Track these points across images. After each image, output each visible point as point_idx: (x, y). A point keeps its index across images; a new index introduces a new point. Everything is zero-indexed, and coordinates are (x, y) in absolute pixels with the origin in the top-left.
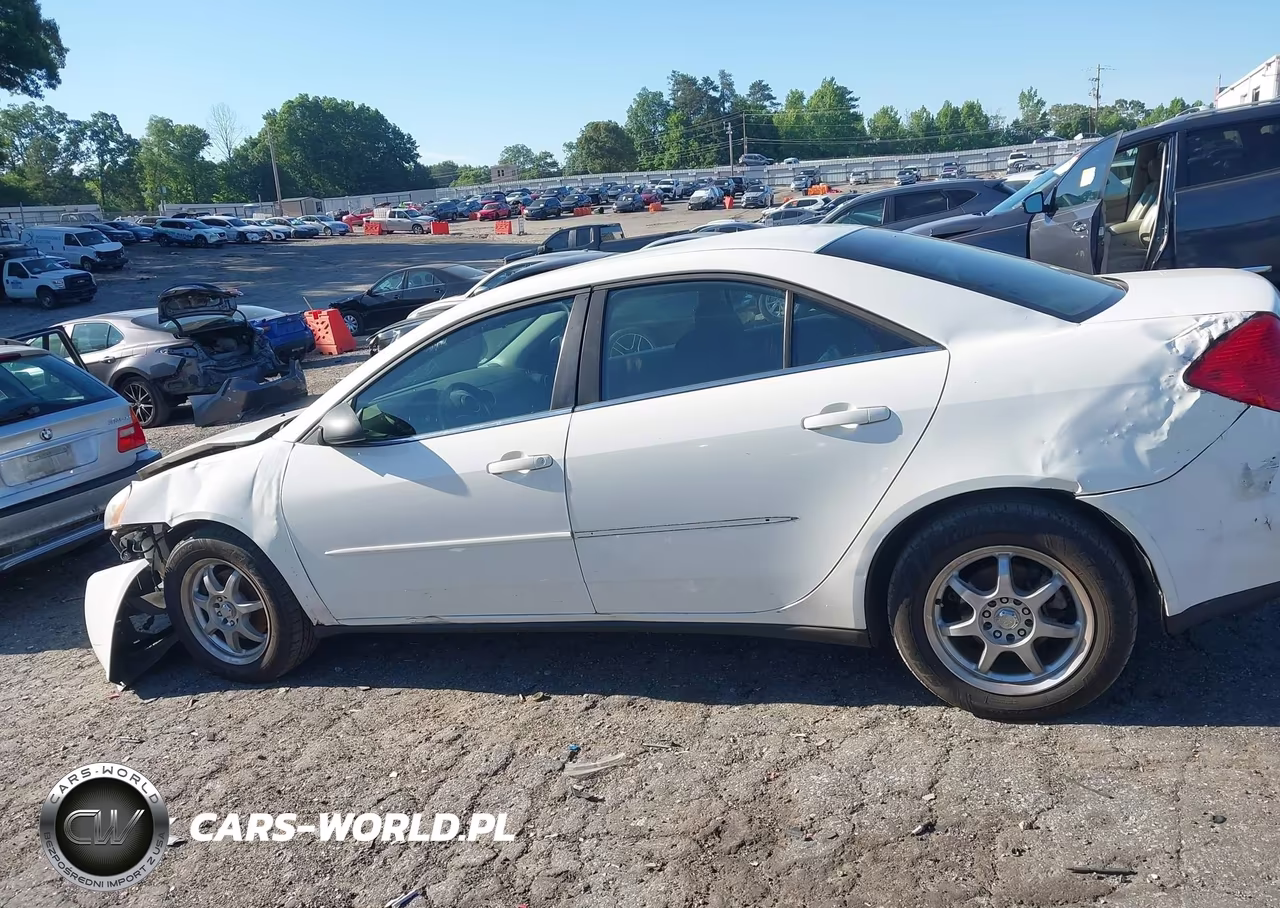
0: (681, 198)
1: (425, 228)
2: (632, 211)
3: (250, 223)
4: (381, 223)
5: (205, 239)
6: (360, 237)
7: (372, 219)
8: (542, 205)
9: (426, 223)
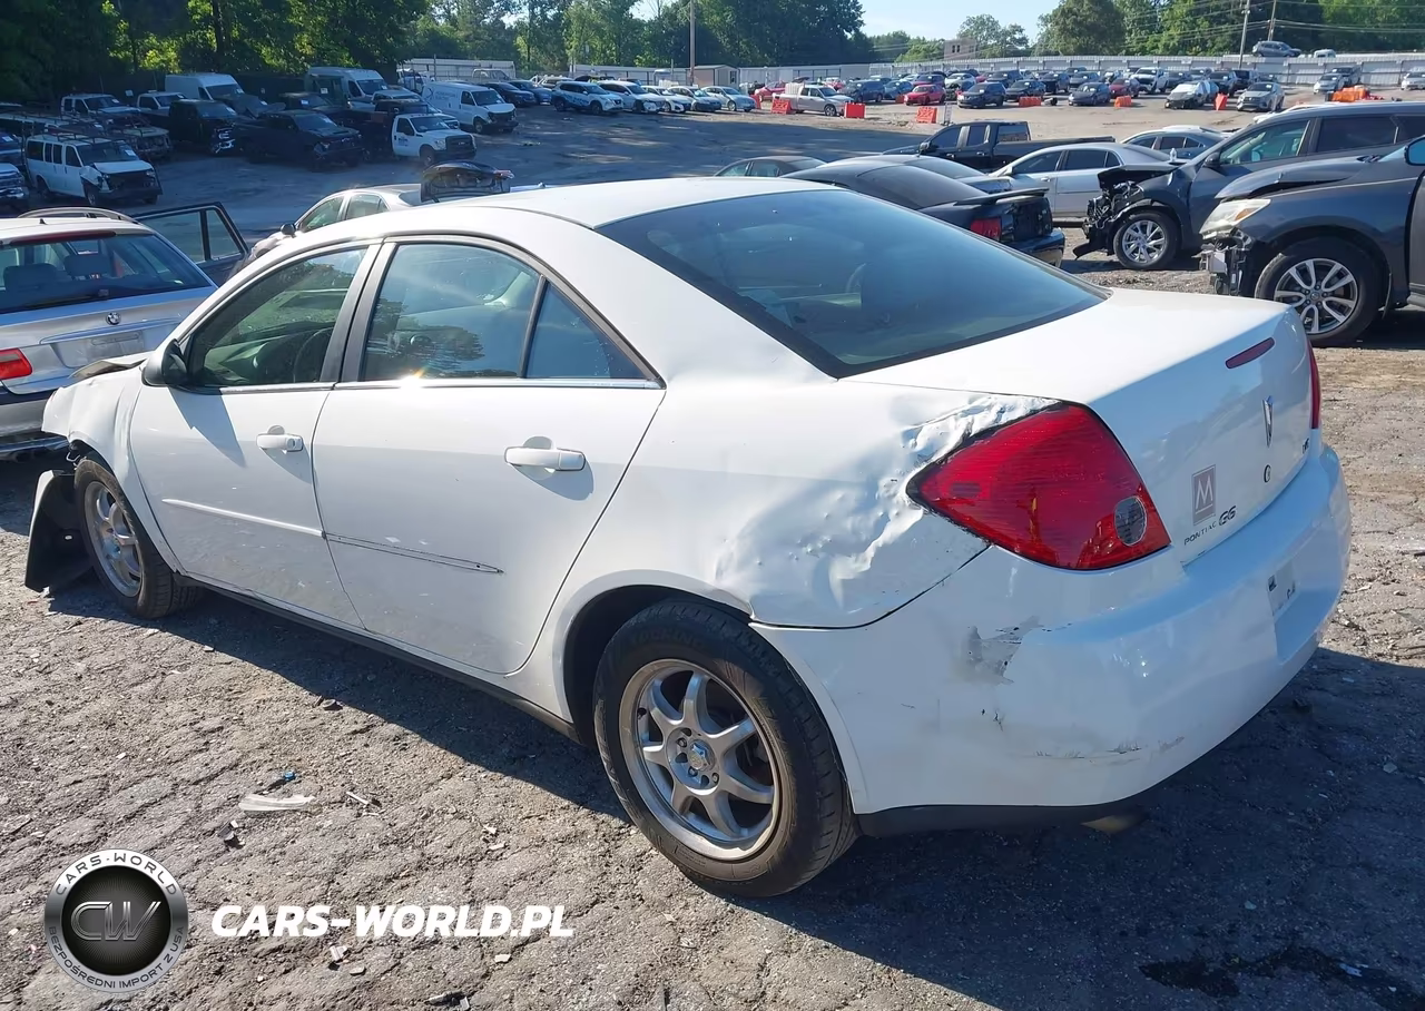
0: (1162, 91)
1: (839, 110)
2: (1092, 105)
3: (651, 91)
4: (791, 100)
5: (601, 107)
6: (768, 115)
7: (782, 95)
8: (982, 91)
9: (840, 103)
